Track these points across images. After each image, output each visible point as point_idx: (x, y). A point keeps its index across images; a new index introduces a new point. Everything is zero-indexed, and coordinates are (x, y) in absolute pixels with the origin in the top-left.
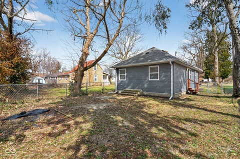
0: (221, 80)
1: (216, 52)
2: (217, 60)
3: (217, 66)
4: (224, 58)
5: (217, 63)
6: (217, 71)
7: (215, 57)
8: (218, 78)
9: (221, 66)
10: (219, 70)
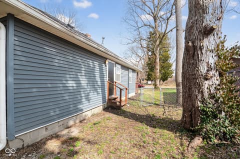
0: (162, 82)
1: (158, 52)
2: (158, 60)
3: (158, 67)
4: (165, 59)
5: (158, 64)
6: (157, 73)
7: (156, 56)
8: (159, 80)
9: (162, 67)
10: (160, 71)
